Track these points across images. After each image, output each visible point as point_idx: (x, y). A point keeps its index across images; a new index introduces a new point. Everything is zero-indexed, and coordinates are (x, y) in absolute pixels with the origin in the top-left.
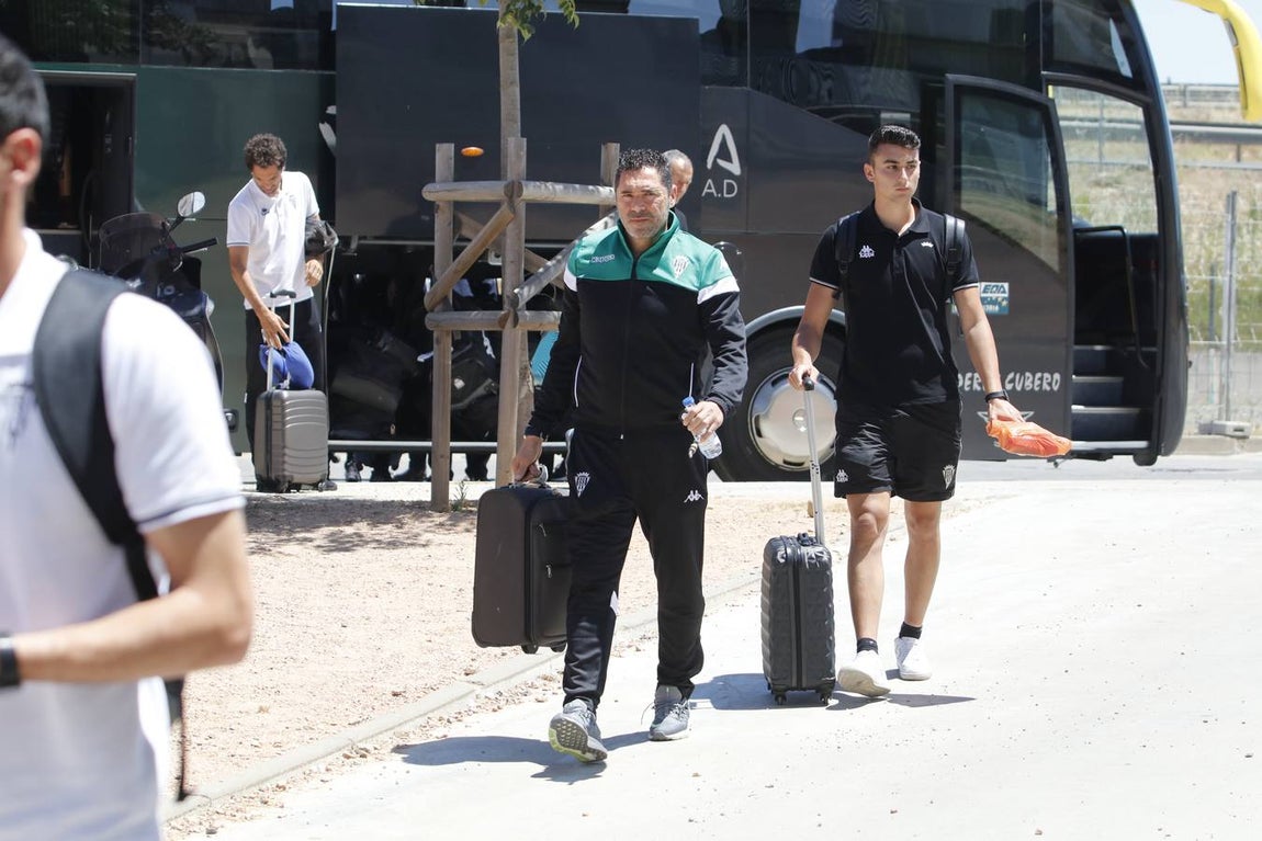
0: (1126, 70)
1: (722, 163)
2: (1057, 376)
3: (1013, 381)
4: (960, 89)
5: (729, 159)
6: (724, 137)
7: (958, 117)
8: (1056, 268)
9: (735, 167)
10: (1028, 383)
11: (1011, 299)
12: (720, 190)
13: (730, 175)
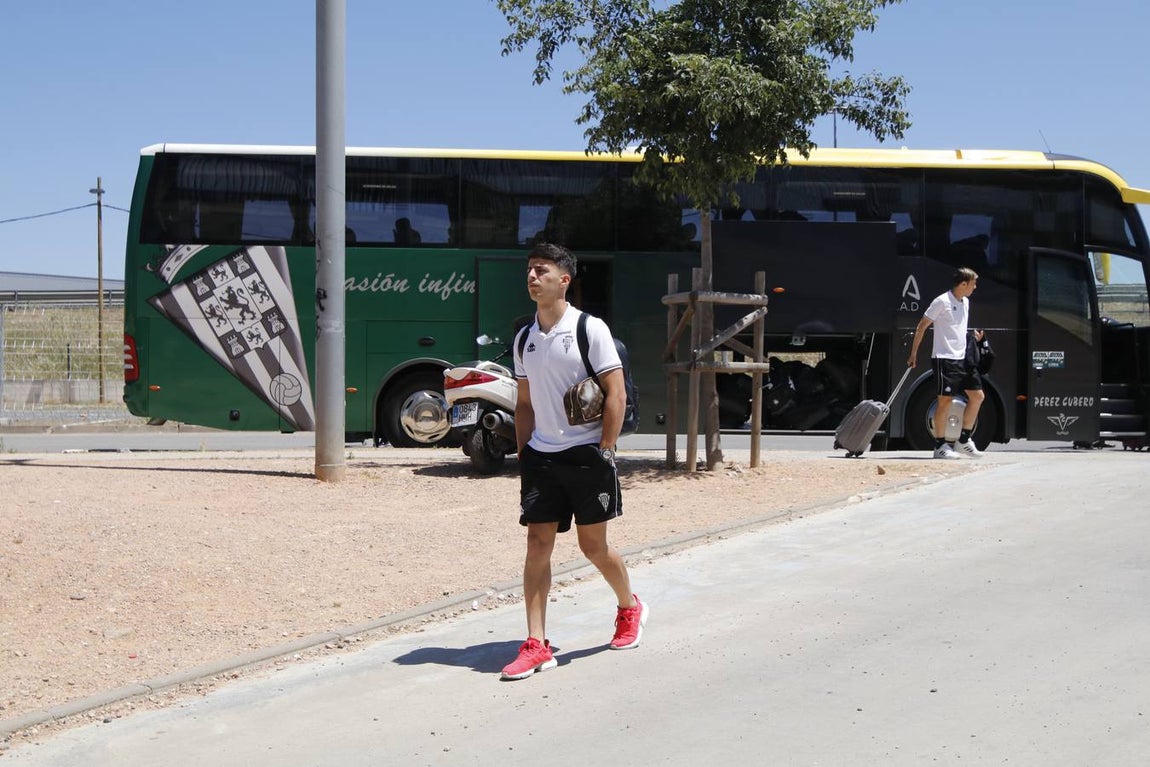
0: (1133, 243)
1: (910, 294)
2: (1092, 399)
3: (1067, 401)
4: (1038, 255)
5: (915, 293)
6: (911, 282)
7: (1036, 268)
8: (1091, 344)
9: (917, 296)
10: (1075, 402)
11: (1065, 360)
12: (909, 307)
13: (914, 300)
